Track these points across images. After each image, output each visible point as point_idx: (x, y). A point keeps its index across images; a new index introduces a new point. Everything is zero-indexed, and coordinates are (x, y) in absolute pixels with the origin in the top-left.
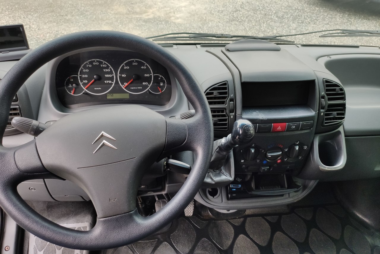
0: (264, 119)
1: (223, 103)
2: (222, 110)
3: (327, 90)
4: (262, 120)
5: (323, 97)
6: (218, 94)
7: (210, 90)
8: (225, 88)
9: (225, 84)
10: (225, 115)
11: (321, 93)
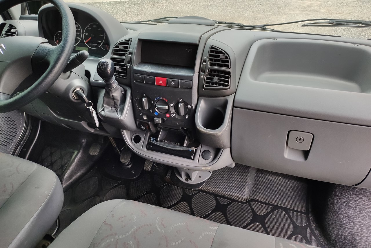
0: (149, 72)
1: (124, 55)
2: (123, 61)
3: (211, 56)
4: (147, 72)
5: (205, 61)
6: (122, 48)
7: (118, 44)
8: (128, 44)
9: (129, 40)
10: (124, 64)
11: (203, 57)
